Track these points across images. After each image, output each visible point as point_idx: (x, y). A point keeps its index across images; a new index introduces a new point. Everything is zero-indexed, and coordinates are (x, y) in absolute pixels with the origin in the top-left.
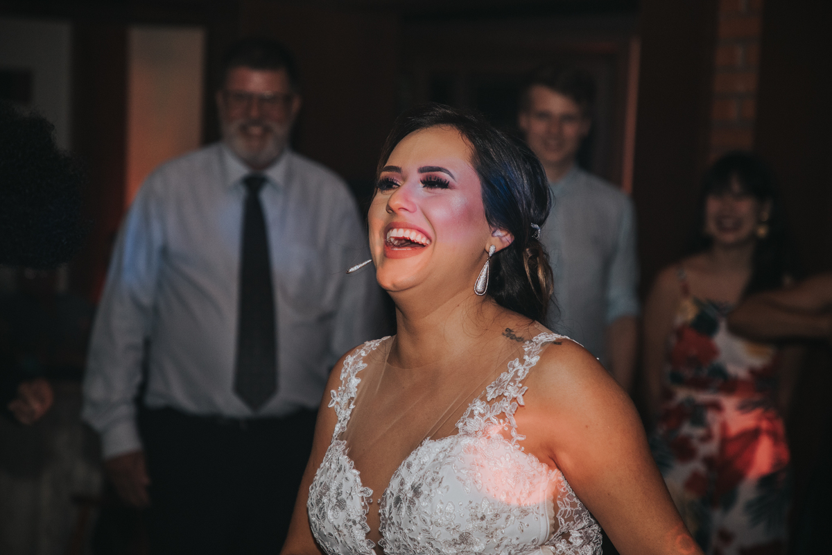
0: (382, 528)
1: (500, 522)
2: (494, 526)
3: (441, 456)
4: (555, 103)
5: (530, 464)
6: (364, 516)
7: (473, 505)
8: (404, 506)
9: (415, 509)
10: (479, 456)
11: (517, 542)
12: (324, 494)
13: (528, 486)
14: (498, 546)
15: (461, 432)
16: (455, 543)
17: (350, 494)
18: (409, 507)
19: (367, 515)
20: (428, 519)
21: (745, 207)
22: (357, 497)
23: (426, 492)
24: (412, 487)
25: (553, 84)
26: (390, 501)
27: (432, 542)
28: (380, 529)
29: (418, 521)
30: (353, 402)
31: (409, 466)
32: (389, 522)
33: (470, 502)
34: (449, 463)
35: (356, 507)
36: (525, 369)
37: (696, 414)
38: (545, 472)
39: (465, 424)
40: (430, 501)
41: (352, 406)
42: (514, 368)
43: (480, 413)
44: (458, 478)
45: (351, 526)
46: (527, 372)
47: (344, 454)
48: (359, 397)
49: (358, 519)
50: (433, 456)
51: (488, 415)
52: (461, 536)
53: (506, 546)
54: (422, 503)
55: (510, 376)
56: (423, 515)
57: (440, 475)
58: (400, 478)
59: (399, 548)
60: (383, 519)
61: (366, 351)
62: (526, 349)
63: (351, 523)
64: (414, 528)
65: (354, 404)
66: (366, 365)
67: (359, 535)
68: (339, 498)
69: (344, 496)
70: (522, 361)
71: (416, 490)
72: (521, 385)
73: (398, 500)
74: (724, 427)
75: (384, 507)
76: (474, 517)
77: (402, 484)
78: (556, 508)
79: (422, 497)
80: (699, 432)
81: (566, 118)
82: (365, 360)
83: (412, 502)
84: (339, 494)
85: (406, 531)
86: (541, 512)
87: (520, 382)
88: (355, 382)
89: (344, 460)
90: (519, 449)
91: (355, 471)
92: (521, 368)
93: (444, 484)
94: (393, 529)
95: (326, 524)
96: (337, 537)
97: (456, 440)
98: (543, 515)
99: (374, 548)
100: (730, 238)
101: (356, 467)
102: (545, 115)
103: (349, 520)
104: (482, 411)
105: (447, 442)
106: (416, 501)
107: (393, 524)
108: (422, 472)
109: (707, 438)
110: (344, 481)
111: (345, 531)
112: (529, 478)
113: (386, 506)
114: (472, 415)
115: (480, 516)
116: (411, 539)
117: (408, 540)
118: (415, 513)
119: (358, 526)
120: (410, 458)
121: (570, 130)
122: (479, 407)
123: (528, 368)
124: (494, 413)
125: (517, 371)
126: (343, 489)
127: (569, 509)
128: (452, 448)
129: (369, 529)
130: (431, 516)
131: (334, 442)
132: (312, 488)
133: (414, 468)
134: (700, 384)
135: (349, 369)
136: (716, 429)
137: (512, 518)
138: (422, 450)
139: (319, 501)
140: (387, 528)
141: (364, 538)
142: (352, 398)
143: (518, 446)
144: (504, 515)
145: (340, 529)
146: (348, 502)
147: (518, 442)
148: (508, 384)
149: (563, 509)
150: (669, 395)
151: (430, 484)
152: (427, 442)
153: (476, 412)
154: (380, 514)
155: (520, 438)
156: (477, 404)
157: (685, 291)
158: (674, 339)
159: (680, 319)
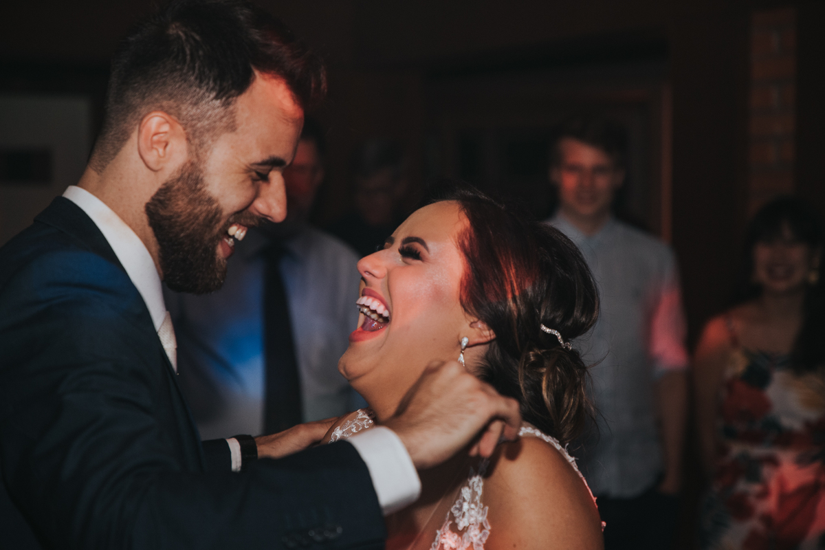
4: (585, 156)
21: (797, 254)
25: (583, 136)
37: (751, 469)
74: (782, 483)
80: (756, 488)
81: (598, 170)
100: (781, 286)
102: (575, 168)
109: (764, 494)
121: (602, 182)
122: (448, 540)
134: (754, 438)
136: (773, 485)
150: (723, 451)
156: (447, 535)
157: (734, 342)
158: (724, 393)
159: (730, 372)
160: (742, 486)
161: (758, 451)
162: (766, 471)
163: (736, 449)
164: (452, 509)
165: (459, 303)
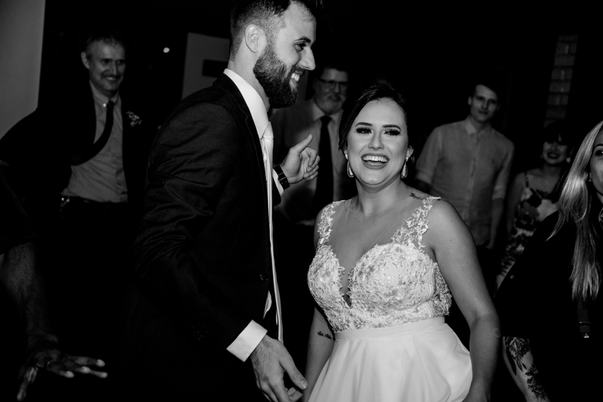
0: (350, 286)
1: (412, 286)
2: (409, 288)
3: (384, 252)
5: (426, 258)
6: (339, 280)
7: (400, 277)
8: (364, 276)
9: (371, 277)
10: (403, 254)
11: (419, 296)
12: (319, 269)
13: (425, 270)
14: (410, 298)
15: (394, 242)
16: (390, 295)
17: (333, 269)
18: (367, 276)
19: (341, 279)
20: (377, 282)
22: (336, 271)
23: (377, 270)
24: (369, 267)
26: (356, 274)
27: (378, 294)
28: (348, 287)
29: (372, 283)
31: (367, 257)
32: (355, 283)
33: (399, 275)
34: (388, 256)
35: (335, 276)
38: (432, 263)
39: (396, 238)
40: (379, 274)
42: (419, 211)
43: (403, 234)
44: (393, 263)
45: (332, 285)
46: (427, 213)
47: (330, 251)
48: (334, 226)
49: (336, 282)
50: (380, 253)
51: (408, 234)
52: (393, 291)
53: (414, 298)
54: (374, 274)
55: (418, 215)
56: (375, 280)
57: (384, 261)
58: (362, 263)
59: (359, 296)
60: (351, 282)
61: (334, 206)
62: (424, 203)
63: (332, 283)
64: (369, 286)
65: (331, 230)
66: (334, 212)
67: (336, 289)
68: (327, 271)
69: (330, 270)
70: (423, 208)
71: (372, 269)
72: (425, 220)
73: (361, 273)
75: (352, 276)
76: (401, 283)
77: (363, 265)
78: (435, 281)
79: (374, 272)
82: (334, 210)
83: (369, 274)
84: (327, 269)
85: (365, 288)
87: (424, 218)
88: (330, 220)
89: (331, 254)
90: (422, 252)
91: (336, 259)
92: (424, 211)
93: (386, 266)
94: (357, 287)
95: (318, 283)
96: (324, 289)
97: (391, 245)
99: (343, 296)
101: (337, 257)
103: (331, 282)
104: (404, 232)
105: (386, 246)
106: (372, 273)
107: (357, 284)
108: (374, 260)
110: (330, 263)
111: (329, 287)
112: (425, 265)
113: (353, 276)
114: (399, 234)
115: (403, 282)
116: (367, 292)
117: (366, 292)
118: (371, 279)
119: (336, 285)
120: (368, 253)
122: (403, 230)
123: (427, 211)
124: (411, 233)
125: (421, 213)
126: (330, 267)
127: (440, 282)
128: (389, 249)
129: (341, 286)
130: (379, 281)
131: (322, 246)
132: (311, 266)
133: (370, 259)
137: (418, 284)
138: (374, 249)
139: (315, 272)
140: (353, 286)
141: (338, 291)
142: (329, 227)
143: (421, 250)
144: (414, 283)
145: (326, 286)
146: (332, 273)
147: (421, 248)
148: (419, 220)
149: (438, 282)
151: (379, 266)
152: (376, 246)
153: (401, 233)
154: (349, 280)
155: (423, 247)
157: (527, 185)
158: (519, 207)
159: (523, 198)
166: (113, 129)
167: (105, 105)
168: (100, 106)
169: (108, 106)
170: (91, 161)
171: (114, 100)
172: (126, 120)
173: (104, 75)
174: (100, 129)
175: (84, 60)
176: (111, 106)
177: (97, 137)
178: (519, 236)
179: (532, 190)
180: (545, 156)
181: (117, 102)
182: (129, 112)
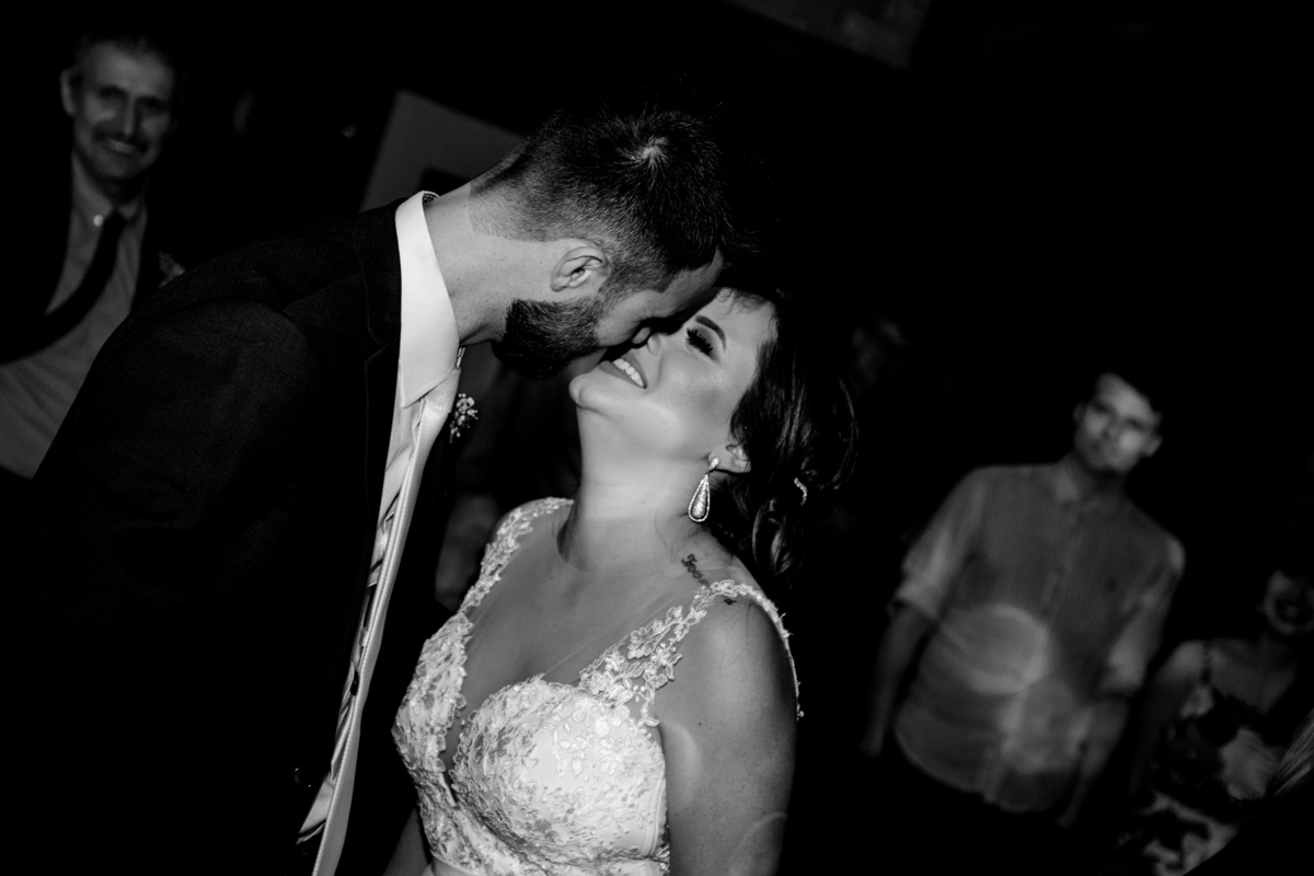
0: (457, 760)
1: (595, 819)
2: (584, 823)
3: (547, 710)
6: (445, 729)
9: (493, 767)
11: (609, 847)
15: (581, 686)
17: (442, 695)
18: (488, 761)
19: (448, 729)
22: (449, 700)
24: (499, 733)
28: (454, 759)
30: (498, 572)
32: (464, 759)
35: (442, 711)
36: (685, 626)
39: (590, 678)
41: (497, 578)
42: (673, 618)
43: (613, 670)
45: (427, 733)
46: (686, 631)
47: (462, 641)
48: (508, 567)
49: (438, 729)
50: (537, 705)
51: (621, 676)
55: (664, 630)
56: (499, 781)
57: (533, 740)
60: (460, 751)
62: (697, 596)
63: (428, 729)
65: (500, 575)
66: (531, 529)
67: (432, 748)
68: (430, 692)
69: (435, 693)
70: (685, 612)
71: (501, 743)
73: (480, 741)
75: (466, 734)
77: (491, 722)
79: (503, 758)
82: (534, 522)
83: (492, 755)
84: (432, 687)
86: (650, 819)
87: (674, 645)
88: (512, 546)
89: (459, 647)
91: (462, 670)
93: (533, 755)
94: (465, 772)
98: (651, 822)
99: (443, 774)
101: (466, 666)
103: (428, 725)
104: (616, 669)
106: (496, 759)
108: (516, 722)
110: (444, 675)
111: (419, 735)
114: (602, 669)
115: (567, 808)
119: (435, 738)
122: (614, 661)
123: (689, 625)
124: (631, 674)
125: (676, 625)
126: (439, 685)
129: (444, 747)
130: (506, 787)
131: (460, 615)
135: (511, 526)
140: (461, 764)
141: (435, 755)
142: (500, 566)
143: (644, 731)
144: (600, 814)
145: (415, 729)
146: (437, 702)
147: (645, 725)
152: (537, 682)
153: (608, 667)
154: (459, 741)
155: (650, 722)
156: (614, 655)
157: (1206, 676)
158: (1172, 734)
159: (1187, 710)
160: (1154, 848)
161: (1186, 814)
162: (1189, 840)
163: (1162, 803)
164: (632, 633)
165: (729, 421)
166: (109, 290)
167: (98, 221)
168: (86, 223)
169: (107, 223)
170: (28, 364)
171: (128, 211)
172: (149, 274)
173: (101, 134)
174: (71, 279)
175: (66, 91)
176: (114, 226)
177: (60, 298)
178: (1158, 815)
179: (1216, 695)
180: (1269, 608)
181: (134, 220)
182: (162, 256)
